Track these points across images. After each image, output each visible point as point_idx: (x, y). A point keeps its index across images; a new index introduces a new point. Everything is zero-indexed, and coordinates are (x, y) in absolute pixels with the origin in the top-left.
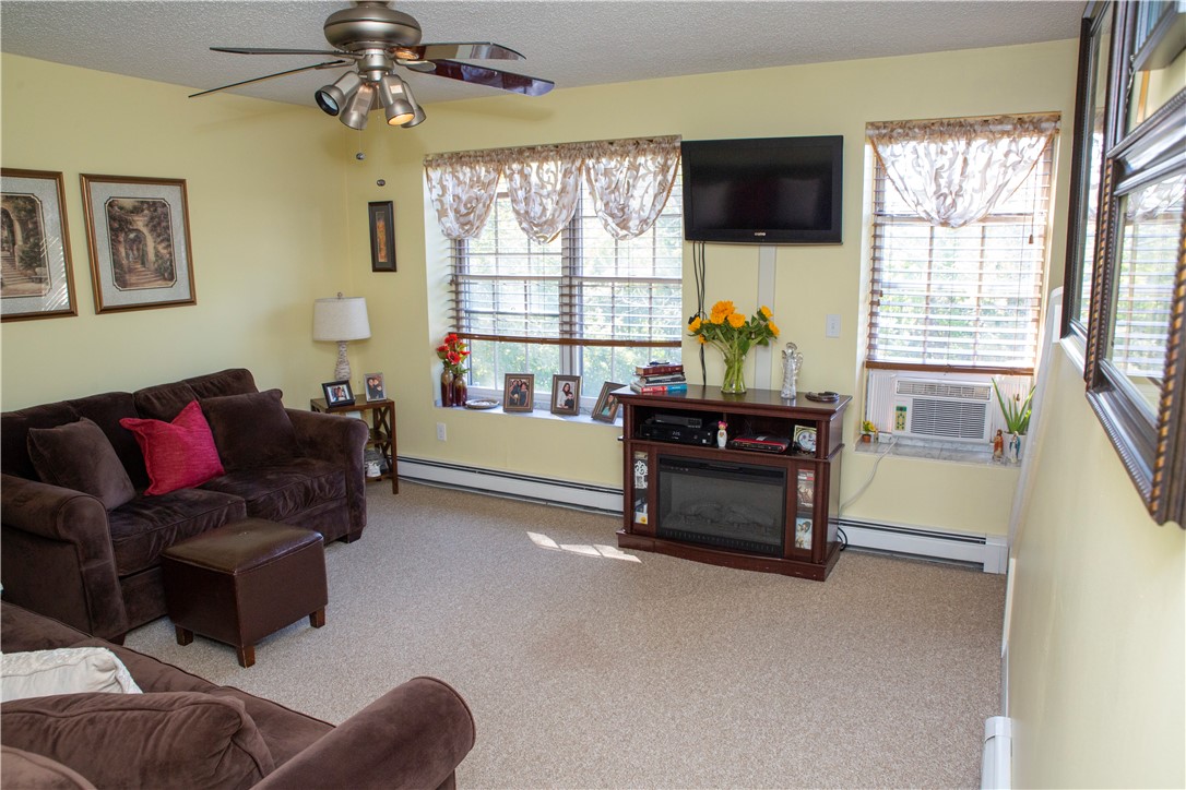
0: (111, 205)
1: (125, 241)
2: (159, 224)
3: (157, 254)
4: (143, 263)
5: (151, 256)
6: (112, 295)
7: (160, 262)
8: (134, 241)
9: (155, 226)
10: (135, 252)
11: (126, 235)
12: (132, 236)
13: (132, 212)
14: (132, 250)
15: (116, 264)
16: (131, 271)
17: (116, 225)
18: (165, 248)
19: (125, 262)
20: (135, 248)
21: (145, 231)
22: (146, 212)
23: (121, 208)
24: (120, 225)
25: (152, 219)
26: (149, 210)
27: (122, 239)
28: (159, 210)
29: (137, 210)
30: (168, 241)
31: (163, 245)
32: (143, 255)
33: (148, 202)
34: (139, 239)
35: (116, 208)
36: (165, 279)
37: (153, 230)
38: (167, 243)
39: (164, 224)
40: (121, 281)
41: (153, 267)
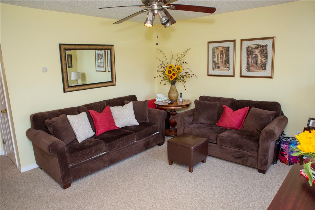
0: (248, 47)
1: (251, 57)
2: (263, 52)
3: (261, 61)
4: (256, 64)
5: (259, 62)
6: (245, 73)
7: (262, 64)
8: (254, 57)
9: (262, 53)
10: (254, 61)
11: (252, 56)
12: (254, 56)
13: (255, 49)
14: (253, 60)
15: (248, 64)
16: (252, 66)
17: (249, 53)
18: (264, 60)
19: (250, 63)
20: (254, 60)
21: (258, 54)
22: (259, 48)
23: (251, 48)
24: (250, 53)
25: (261, 50)
26: (260, 47)
27: (250, 57)
28: (264, 48)
29: (257, 48)
30: (266, 57)
31: (264, 58)
32: (257, 62)
33: (260, 46)
34: (256, 56)
35: (250, 48)
36: (263, 69)
37: (261, 54)
38: (265, 58)
39: (265, 52)
40: (248, 69)
41: (259, 65)
